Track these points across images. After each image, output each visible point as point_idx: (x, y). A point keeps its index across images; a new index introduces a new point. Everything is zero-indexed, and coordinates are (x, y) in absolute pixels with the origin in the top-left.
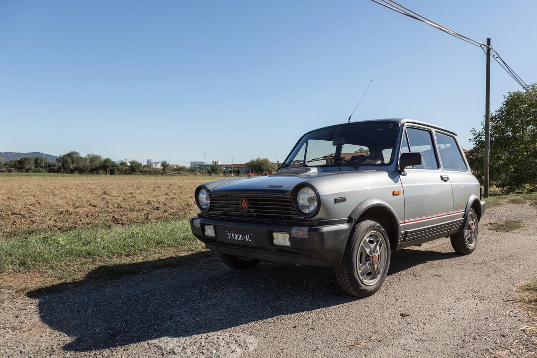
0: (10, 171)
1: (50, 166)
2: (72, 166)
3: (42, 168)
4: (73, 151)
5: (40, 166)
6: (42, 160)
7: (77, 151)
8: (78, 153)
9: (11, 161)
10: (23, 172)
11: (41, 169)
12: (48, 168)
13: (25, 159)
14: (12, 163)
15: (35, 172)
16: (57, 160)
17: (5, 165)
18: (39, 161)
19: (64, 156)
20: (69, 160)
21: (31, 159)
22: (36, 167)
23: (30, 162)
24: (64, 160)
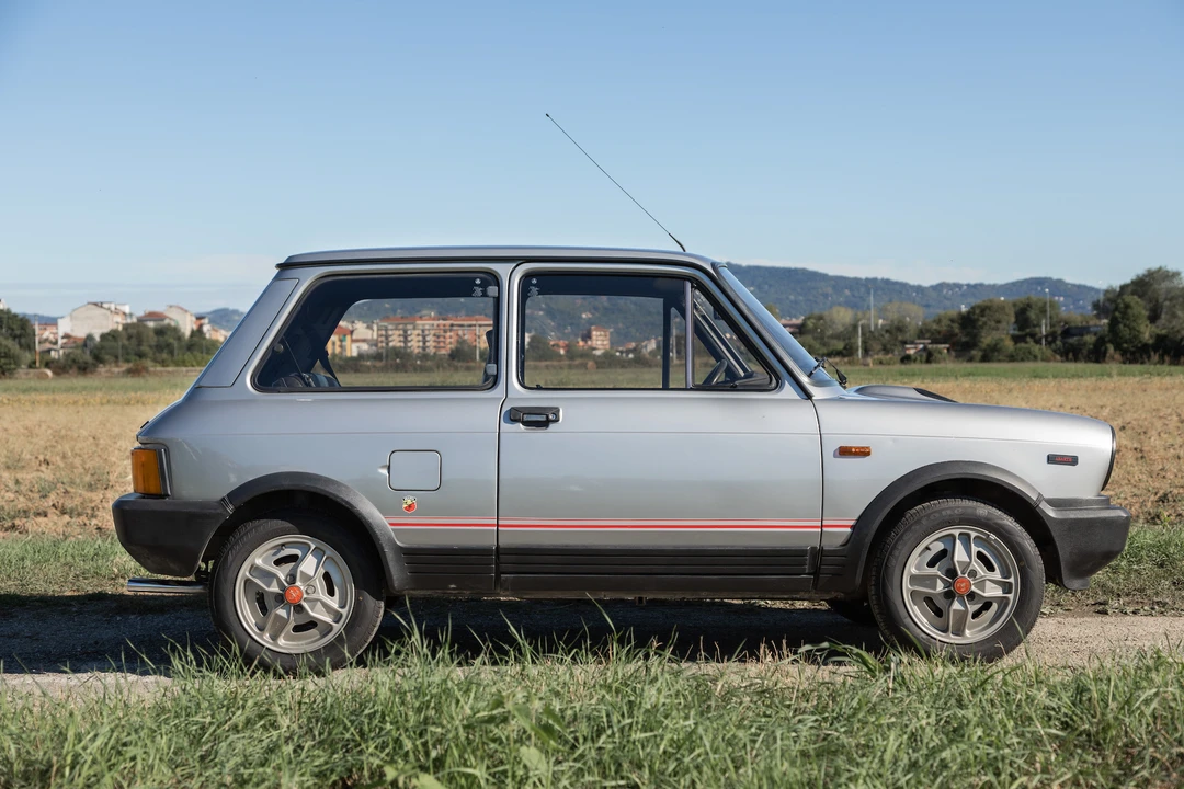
0: (929, 357)
1: (1067, 333)
2: (1147, 332)
3: (1038, 342)
4: (1154, 266)
5: (1033, 336)
6: (1043, 311)
7: (1171, 267)
8: (1176, 274)
9: (939, 321)
10: (971, 360)
11: (1036, 349)
12: (1058, 343)
13: (984, 309)
14: (944, 328)
15: (1012, 358)
16: (1096, 306)
17: (921, 334)
18: (1032, 315)
19: (1123, 288)
20: (1140, 308)
21: (1002, 308)
22: (1016, 339)
23: (998, 322)
24: (1116, 309)
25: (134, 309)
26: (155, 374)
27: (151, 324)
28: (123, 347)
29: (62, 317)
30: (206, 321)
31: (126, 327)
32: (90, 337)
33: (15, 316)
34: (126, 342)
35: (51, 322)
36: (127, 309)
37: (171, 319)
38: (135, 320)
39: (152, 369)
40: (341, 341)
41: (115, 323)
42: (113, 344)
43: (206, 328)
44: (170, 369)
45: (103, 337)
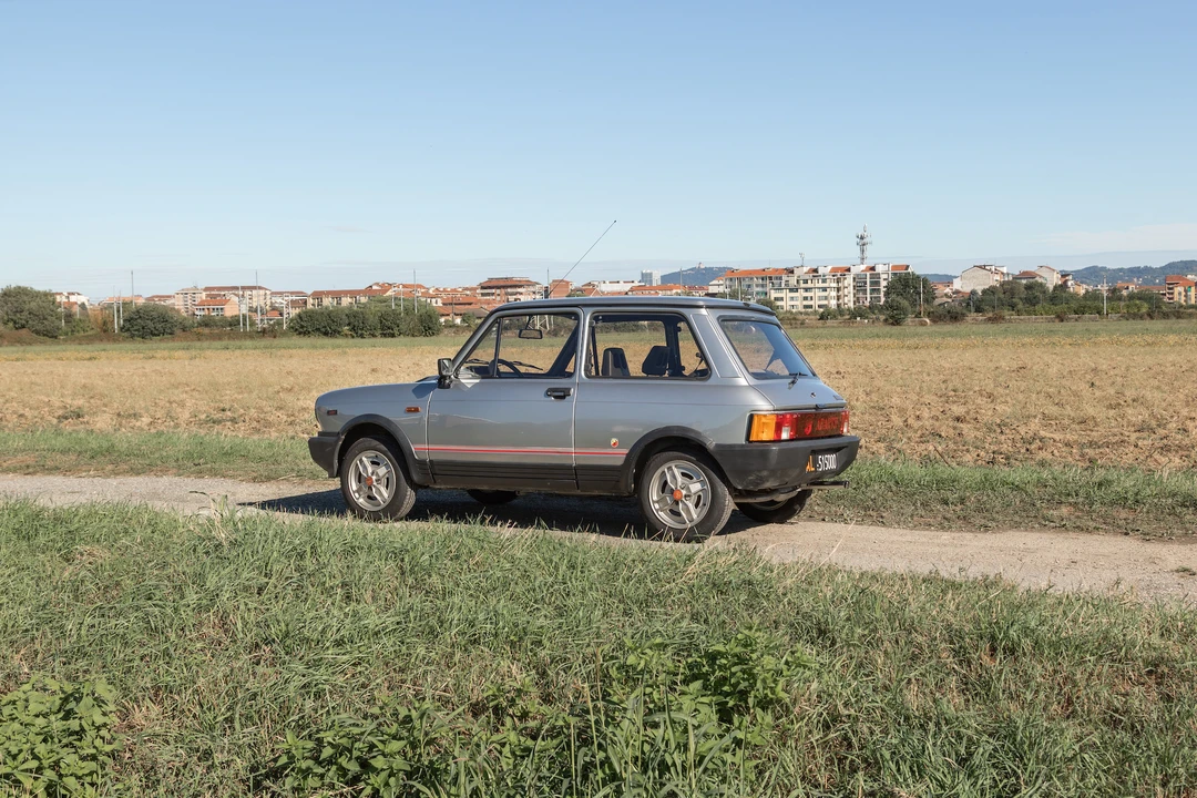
25: (1012, 268)
26: (1010, 321)
27: (1024, 282)
28: (999, 299)
29: (956, 277)
30: (1071, 277)
31: (1003, 284)
32: (973, 293)
33: (918, 277)
34: (1002, 296)
35: (948, 280)
36: (1005, 270)
37: (1041, 277)
38: (1011, 278)
39: (1007, 317)
40: (1186, 291)
41: (994, 280)
42: (992, 297)
43: (1069, 283)
44: (1022, 317)
45: (984, 292)
